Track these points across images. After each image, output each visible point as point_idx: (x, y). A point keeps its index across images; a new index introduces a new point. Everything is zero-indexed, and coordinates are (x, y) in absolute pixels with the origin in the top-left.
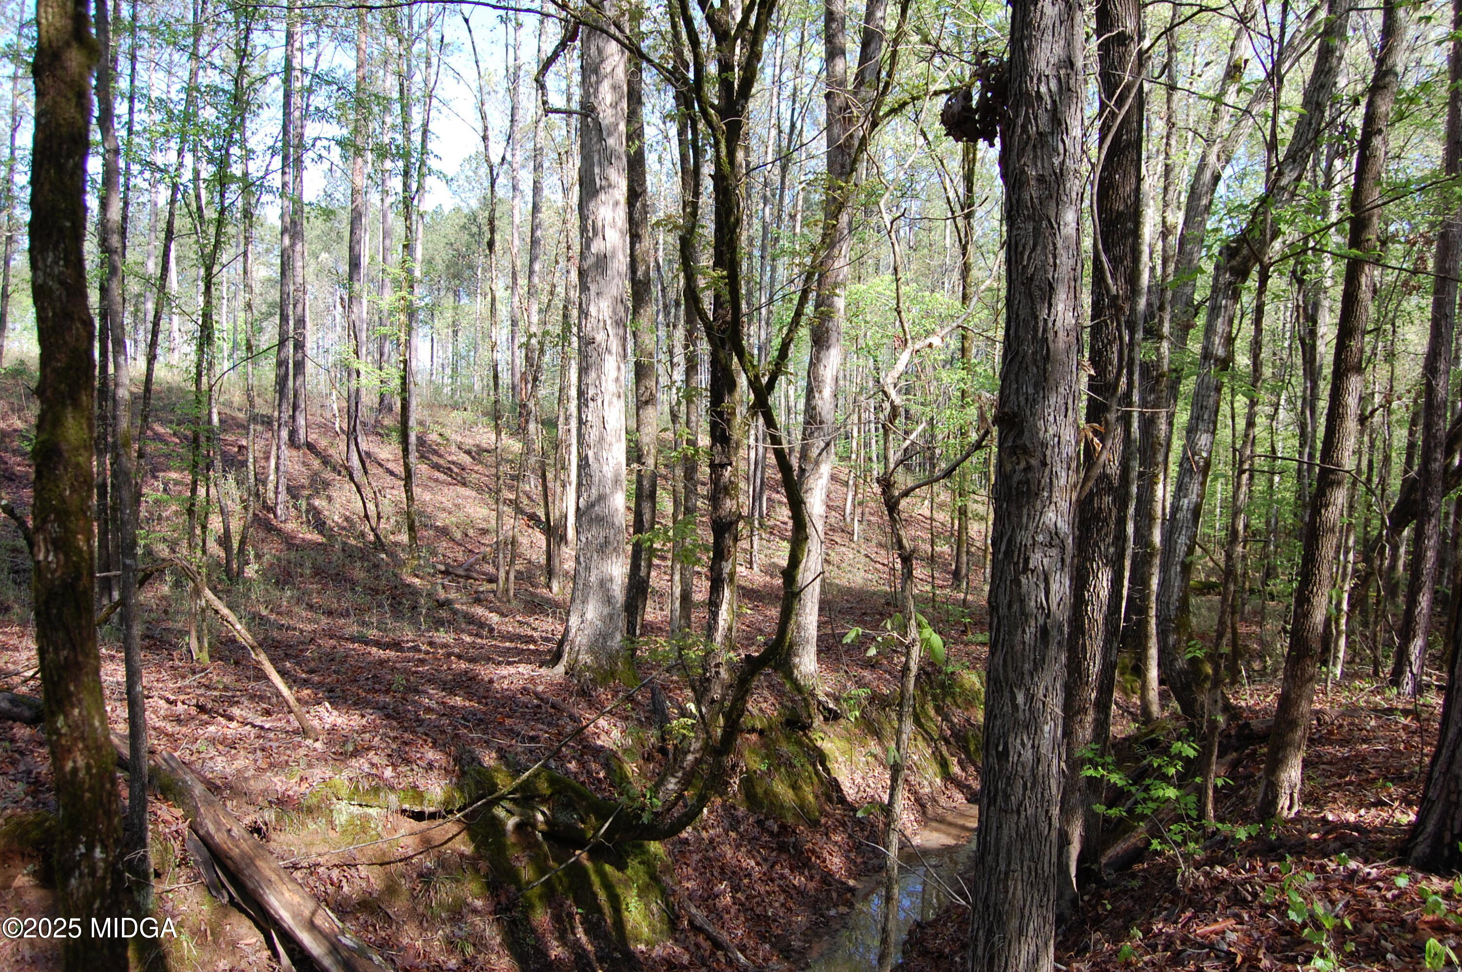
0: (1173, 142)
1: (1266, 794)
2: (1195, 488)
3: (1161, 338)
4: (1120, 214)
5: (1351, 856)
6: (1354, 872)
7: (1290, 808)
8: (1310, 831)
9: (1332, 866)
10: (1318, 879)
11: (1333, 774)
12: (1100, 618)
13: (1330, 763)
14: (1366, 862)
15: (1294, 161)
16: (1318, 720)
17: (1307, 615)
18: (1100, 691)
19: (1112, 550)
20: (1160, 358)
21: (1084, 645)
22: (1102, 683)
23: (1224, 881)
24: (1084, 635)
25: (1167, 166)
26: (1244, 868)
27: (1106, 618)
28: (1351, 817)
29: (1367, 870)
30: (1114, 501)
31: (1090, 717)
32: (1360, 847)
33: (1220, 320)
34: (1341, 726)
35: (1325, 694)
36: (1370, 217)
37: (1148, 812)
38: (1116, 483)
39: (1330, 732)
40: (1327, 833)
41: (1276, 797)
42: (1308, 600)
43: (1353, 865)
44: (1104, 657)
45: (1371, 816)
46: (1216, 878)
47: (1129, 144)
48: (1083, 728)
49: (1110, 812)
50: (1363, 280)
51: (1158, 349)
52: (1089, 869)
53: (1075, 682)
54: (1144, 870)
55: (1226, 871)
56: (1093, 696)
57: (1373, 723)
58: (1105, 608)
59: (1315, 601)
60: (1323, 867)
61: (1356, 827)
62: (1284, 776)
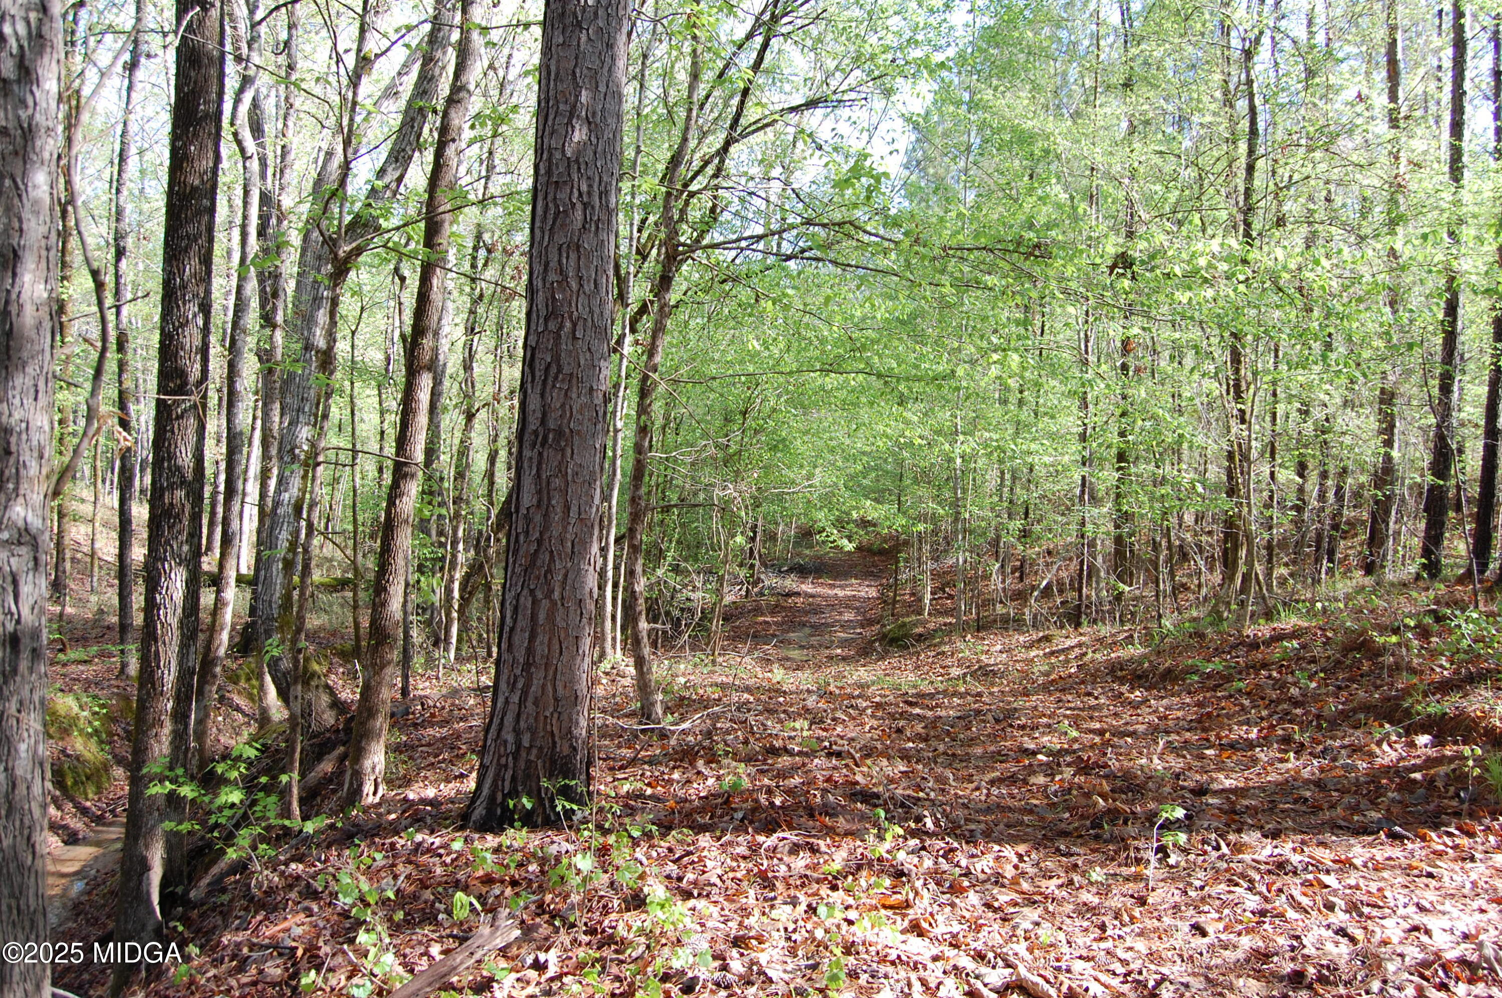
0: (290, 124)
1: (351, 784)
2: (296, 483)
3: (274, 326)
4: (194, 189)
5: (417, 831)
6: (420, 844)
7: (375, 793)
8: (389, 813)
9: (402, 842)
10: (388, 857)
11: (429, 754)
12: (174, 621)
13: (429, 745)
14: (432, 832)
15: (397, 161)
16: (423, 704)
17: (384, 604)
18: (178, 699)
19: (186, 548)
20: (273, 348)
21: (157, 653)
22: (179, 691)
23: (298, 878)
24: (156, 641)
25: (283, 147)
26: (319, 860)
27: (181, 622)
28: (431, 793)
29: (431, 840)
30: (187, 495)
31: (167, 730)
32: (429, 820)
33: (322, 311)
34: (443, 708)
35: (437, 678)
36: (443, 222)
37: (222, 821)
38: (189, 476)
39: (433, 715)
40: (404, 812)
41: (361, 785)
42: (385, 589)
43: (419, 837)
44: (180, 664)
45: (448, 790)
46: (291, 875)
47: (207, 115)
48: (159, 742)
49: (180, 827)
50: (435, 281)
51: (271, 337)
52: (173, 893)
53: (148, 693)
54: (236, 882)
55: (301, 866)
56: (170, 705)
57: (472, 702)
58: (179, 611)
59: (392, 590)
60: (393, 845)
61: (432, 802)
62: (367, 764)
